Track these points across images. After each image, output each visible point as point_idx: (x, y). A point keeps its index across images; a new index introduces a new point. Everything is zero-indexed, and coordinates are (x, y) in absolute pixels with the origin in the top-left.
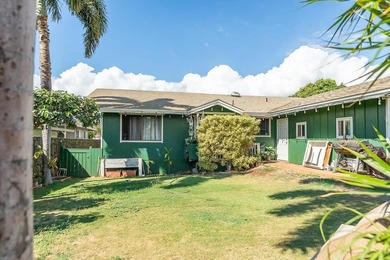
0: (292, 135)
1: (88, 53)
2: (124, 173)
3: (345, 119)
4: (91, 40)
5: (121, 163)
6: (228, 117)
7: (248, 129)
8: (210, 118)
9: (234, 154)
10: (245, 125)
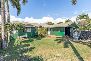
0: (51, 31)
1: (18, 15)
2: (24, 38)
3: (59, 29)
4: (19, 12)
5: (23, 36)
6: (43, 28)
7: (46, 30)
8: (40, 28)
9: (44, 34)
10: (45, 29)
